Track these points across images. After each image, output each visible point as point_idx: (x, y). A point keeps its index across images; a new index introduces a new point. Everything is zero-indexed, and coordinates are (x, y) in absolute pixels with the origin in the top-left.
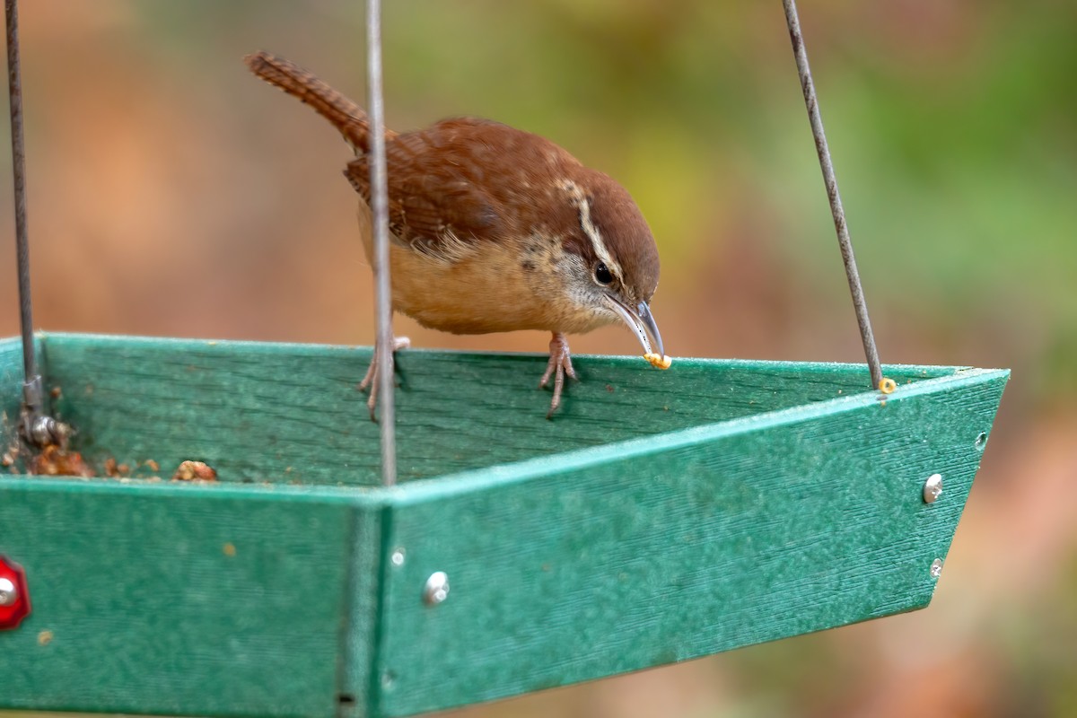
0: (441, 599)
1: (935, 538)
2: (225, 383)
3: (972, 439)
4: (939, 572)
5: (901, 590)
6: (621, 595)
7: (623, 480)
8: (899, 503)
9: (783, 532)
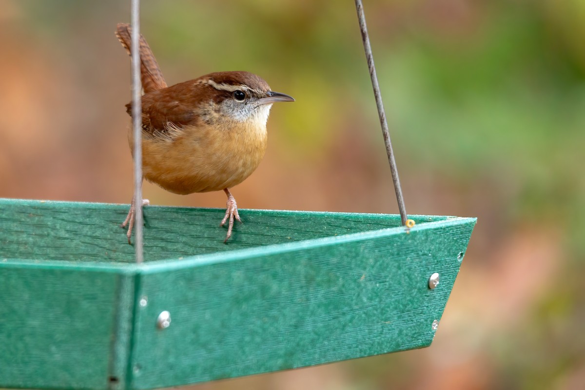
0: (167, 326)
1: (435, 308)
2: (49, 223)
3: (456, 255)
4: (437, 327)
5: (415, 336)
6: (264, 330)
7: (266, 266)
8: (415, 288)
9: (352, 300)
